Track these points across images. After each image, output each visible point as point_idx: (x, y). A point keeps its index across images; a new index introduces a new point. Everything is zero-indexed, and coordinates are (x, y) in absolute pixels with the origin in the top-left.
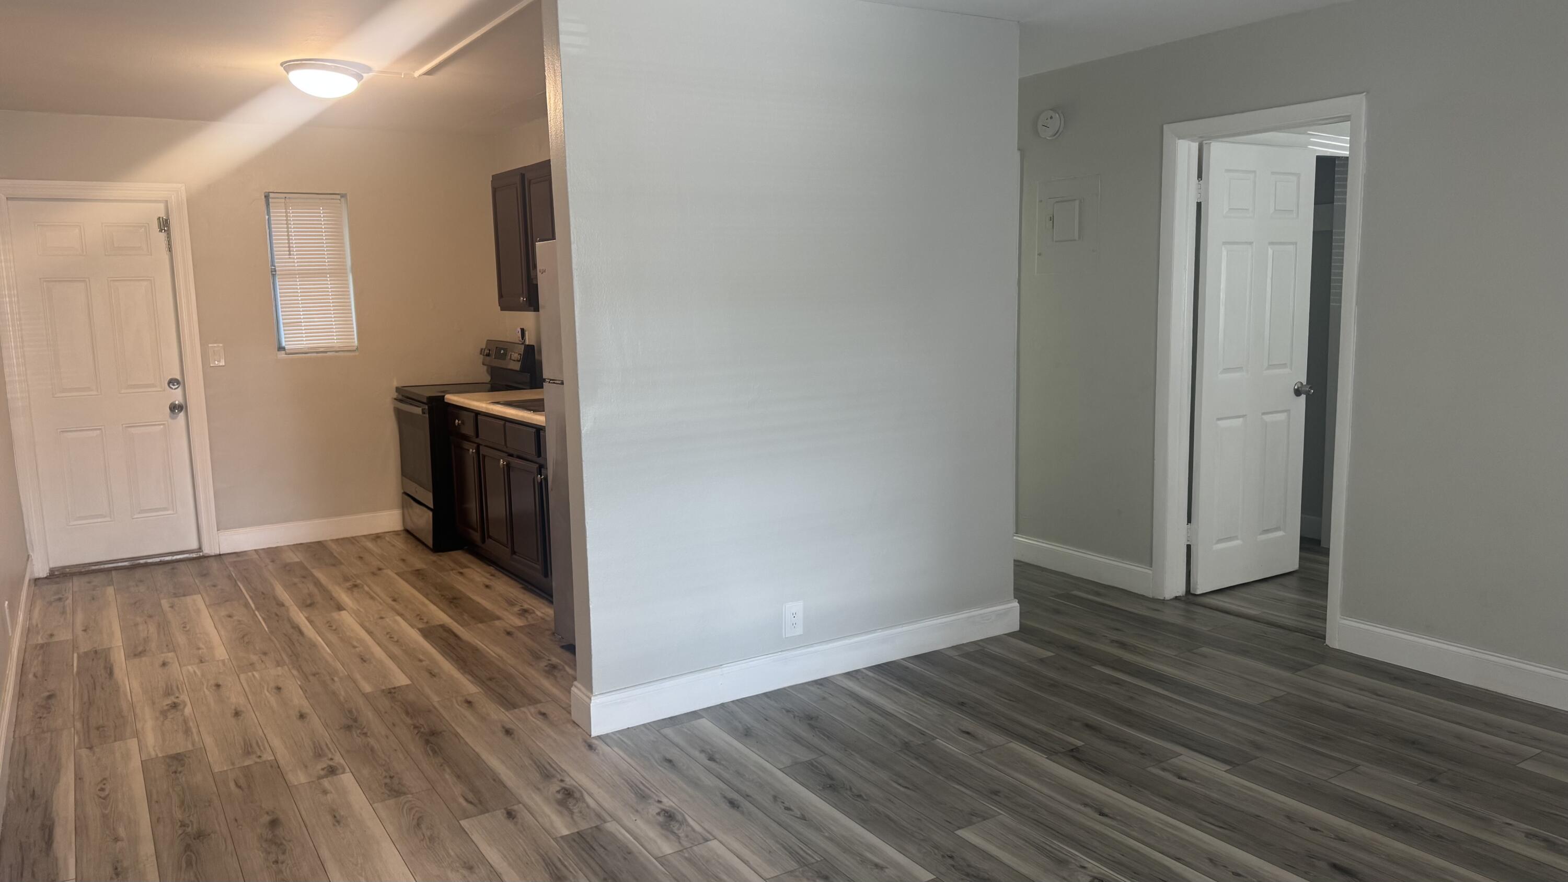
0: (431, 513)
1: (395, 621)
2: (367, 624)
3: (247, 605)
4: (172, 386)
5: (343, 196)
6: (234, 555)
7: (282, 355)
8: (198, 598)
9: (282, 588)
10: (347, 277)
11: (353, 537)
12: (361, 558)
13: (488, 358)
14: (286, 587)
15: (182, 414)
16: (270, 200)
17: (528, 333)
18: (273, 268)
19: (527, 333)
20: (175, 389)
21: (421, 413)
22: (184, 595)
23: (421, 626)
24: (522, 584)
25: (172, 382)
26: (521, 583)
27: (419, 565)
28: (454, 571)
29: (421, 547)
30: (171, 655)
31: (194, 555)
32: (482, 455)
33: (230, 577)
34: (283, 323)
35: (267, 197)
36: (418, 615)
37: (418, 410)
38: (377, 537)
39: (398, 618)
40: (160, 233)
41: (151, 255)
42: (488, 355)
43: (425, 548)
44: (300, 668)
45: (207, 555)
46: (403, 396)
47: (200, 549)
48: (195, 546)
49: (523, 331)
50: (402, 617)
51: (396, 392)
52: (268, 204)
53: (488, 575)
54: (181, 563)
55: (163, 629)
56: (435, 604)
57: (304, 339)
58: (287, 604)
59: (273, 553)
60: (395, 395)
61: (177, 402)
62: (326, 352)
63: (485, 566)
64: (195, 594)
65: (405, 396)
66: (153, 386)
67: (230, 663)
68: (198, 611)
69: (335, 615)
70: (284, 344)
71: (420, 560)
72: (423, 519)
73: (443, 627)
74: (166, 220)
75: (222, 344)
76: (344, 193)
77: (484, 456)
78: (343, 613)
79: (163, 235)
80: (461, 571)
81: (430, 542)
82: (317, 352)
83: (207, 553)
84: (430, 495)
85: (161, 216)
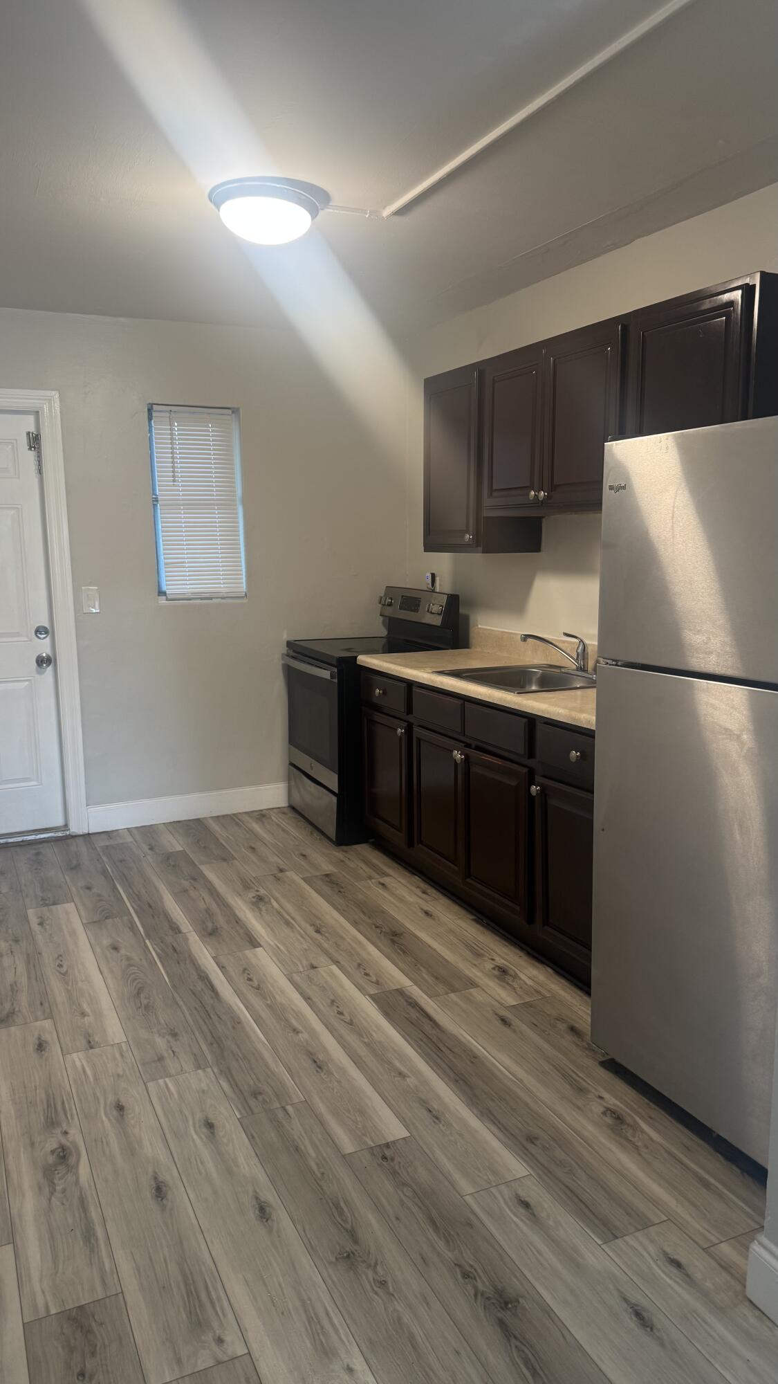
0: (334, 799)
1: (333, 975)
2: (296, 978)
3: (132, 927)
4: (40, 636)
5: (235, 411)
6: (104, 836)
7: (162, 601)
8: (70, 907)
9: (171, 897)
10: (236, 509)
11: (234, 814)
12: (253, 849)
13: (390, 609)
14: (175, 895)
15: (50, 668)
16: (154, 414)
17: (440, 580)
18: (154, 496)
19: (437, 579)
20: (44, 638)
21: (329, 678)
22: (55, 904)
23: (373, 991)
24: (475, 915)
25: (38, 631)
26: (473, 914)
27: (328, 868)
28: (373, 881)
29: (316, 835)
30: (47, 1024)
31: (60, 834)
32: (417, 738)
33: (104, 872)
34: (166, 564)
35: (150, 410)
36: (359, 965)
37: (325, 674)
38: (261, 816)
39: (334, 968)
40: (30, 451)
41: (19, 478)
42: (390, 605)
43: (322, 837)
44: (227, 1073)
45: (74, 834)
46: (294, 651)
47: (66, 826)
48: (58, 821)
49: (433, 576)
50: (337, 966)
51: (287, 646)
52: (150, 418)
53: (418, 891)
54: (45, 845)
55: (34, 966)
56: (373, 944)
57: (188, 582)
58: (184, 929)
59: (148, 833)
60: (284, 650)
61: (44, 655)
62: (211, 599)
63: (406, 873)
64: (68, 902)
65: (297, 650)
66: (18, 634)
67: (130, 1052)
68: (73, 933)
69: (248, 953)
70: (164, 588)
71: (325, 858)
72: (324, 803)
73: (401, 992)
74: (37, 435)
75: (94, 585)
76: (236, 406)
77: (419, 740)
78: (259, 950)
79: (32, 455)
80: (382, 881)
81: (332, 831)
82: (202, 599)
83: (74, 832)
84: (335, 778)
85: (31, 431)
